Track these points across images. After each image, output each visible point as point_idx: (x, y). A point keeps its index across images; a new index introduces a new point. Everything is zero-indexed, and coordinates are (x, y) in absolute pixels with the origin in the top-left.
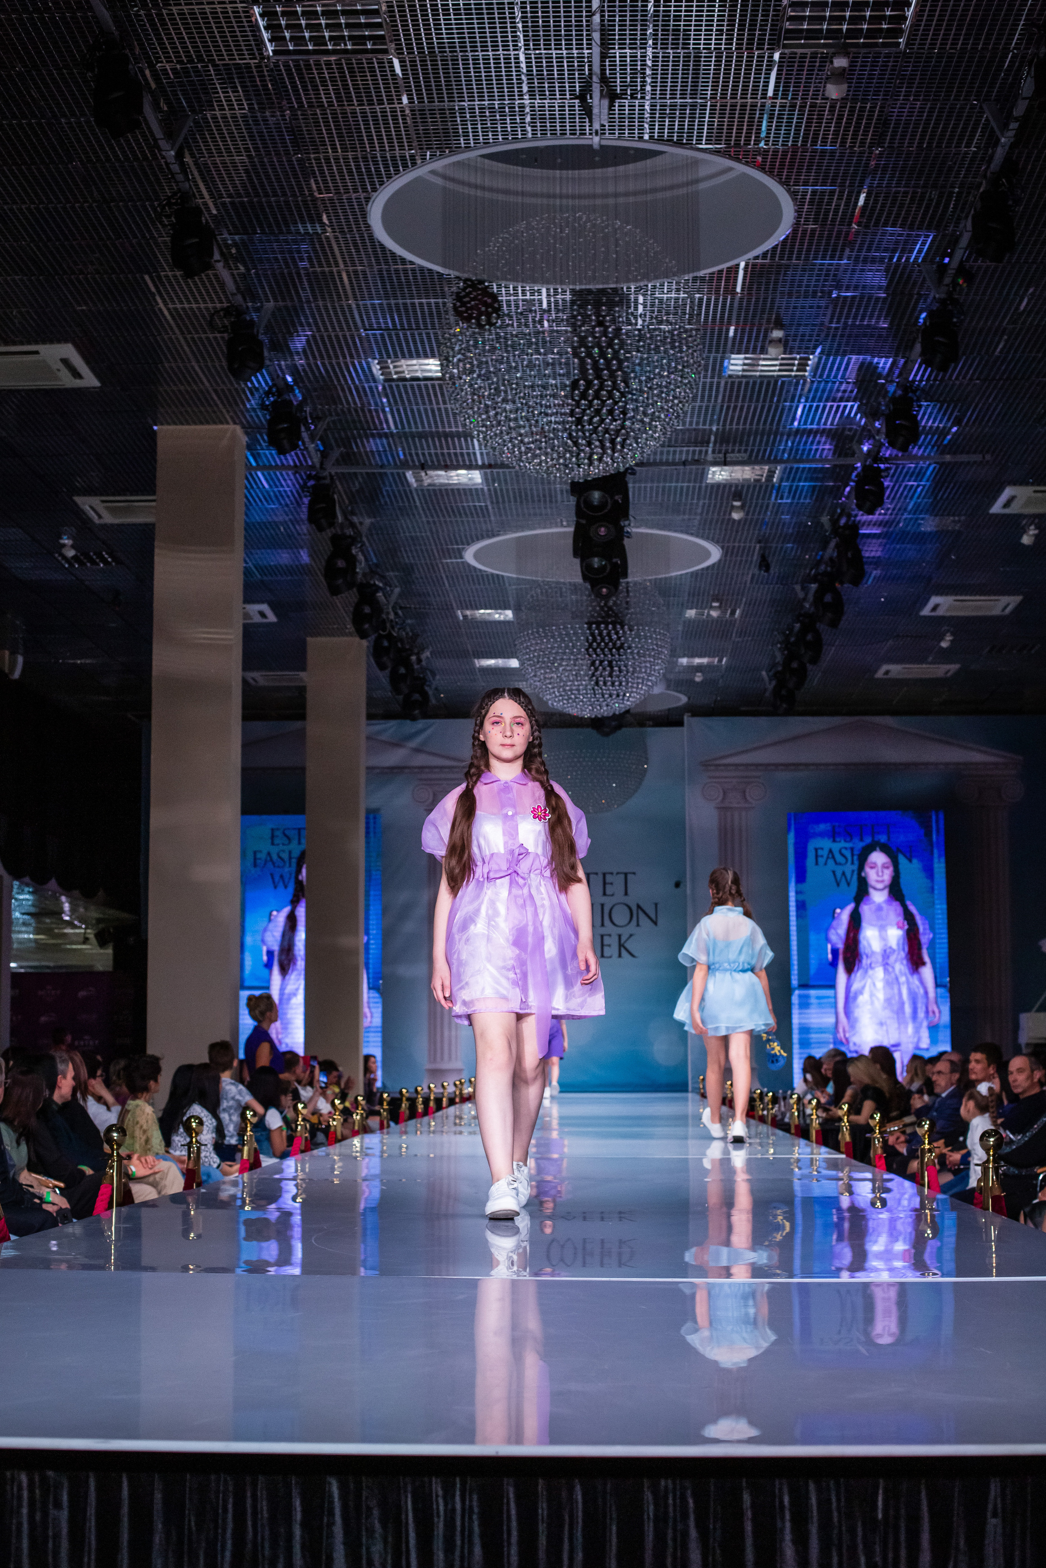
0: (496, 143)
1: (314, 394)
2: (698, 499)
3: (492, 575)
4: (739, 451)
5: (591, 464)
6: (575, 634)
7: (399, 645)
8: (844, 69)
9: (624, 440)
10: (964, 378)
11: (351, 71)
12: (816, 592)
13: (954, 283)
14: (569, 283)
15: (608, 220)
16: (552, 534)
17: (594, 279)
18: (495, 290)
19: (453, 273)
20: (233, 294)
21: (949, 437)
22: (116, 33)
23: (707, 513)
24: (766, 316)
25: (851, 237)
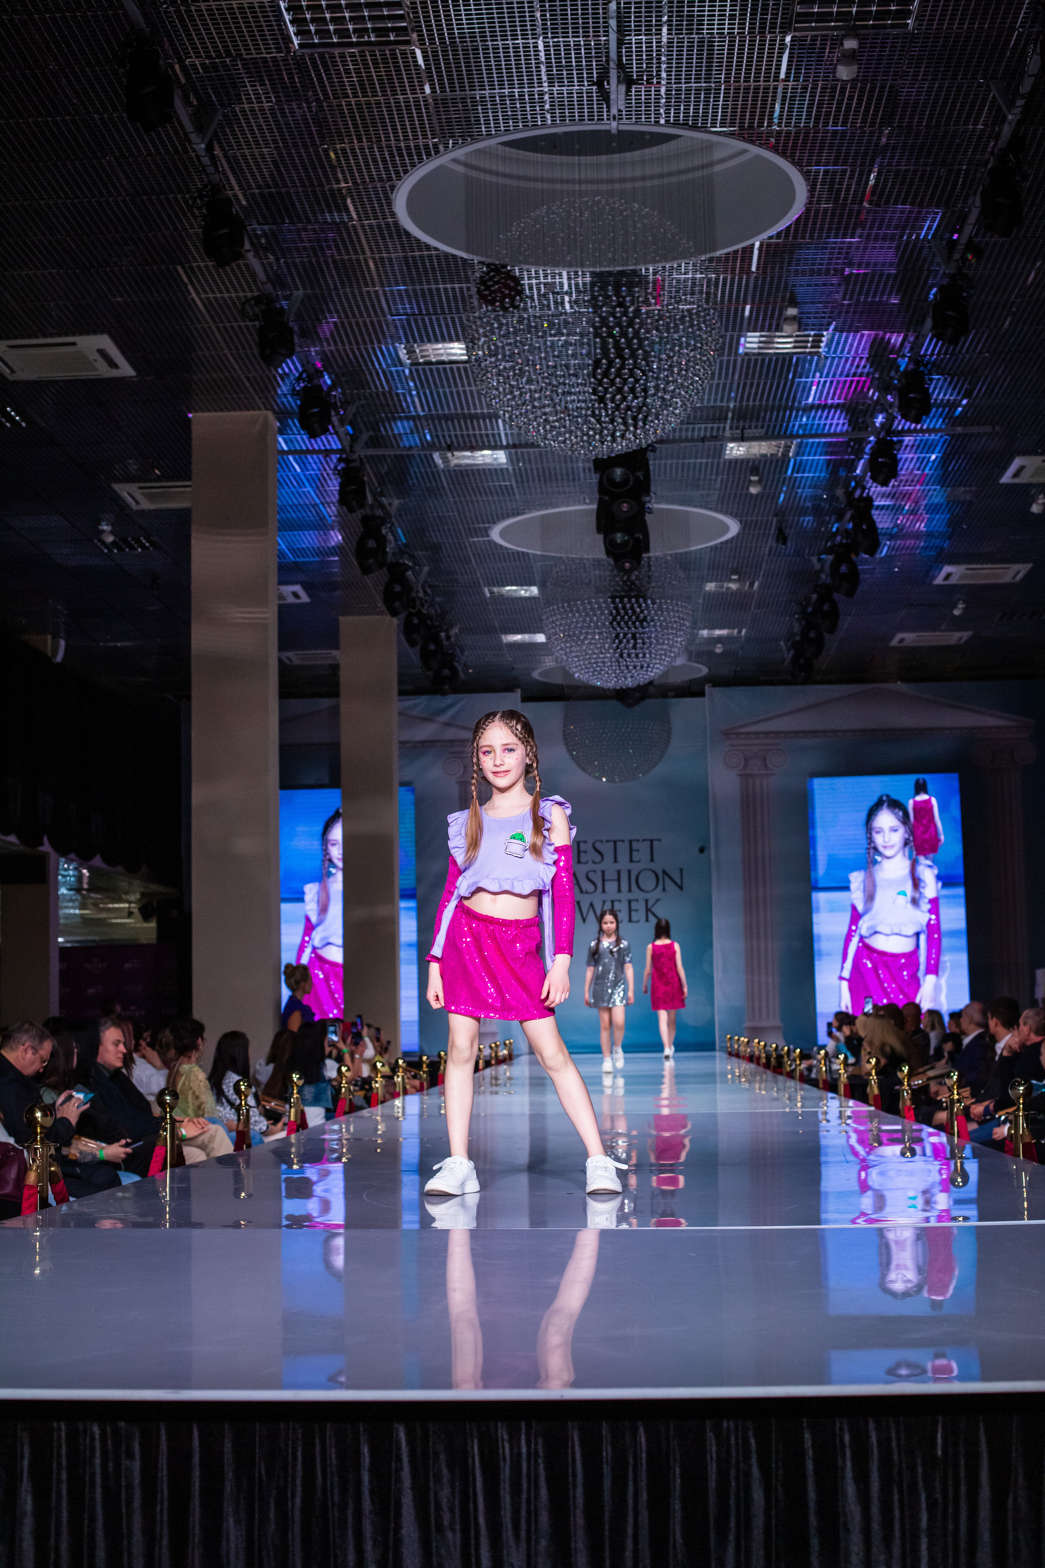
0: (516, 130)
1: (343, 379)
2: (717, 475)
3: (518, 552)
4: (756, 427)
5: (614, 440)
6: (600, 608)
7: (429, 622)
8: (854, 50)
9: (646, 418)
10: (974, 351)
11: (375, 62)
12: (832, 563)
13: (964, 259)
14: (589, 266)
15: (626, 203)
16: (576, 511)
17: (612, 262)
18: (517, 274)
19: (476, 259)
20: (263, 283)
21: (960, 409)
22: (147, 30)
23: (726, 488)
24: (780, 295)
25: (863, 216)
